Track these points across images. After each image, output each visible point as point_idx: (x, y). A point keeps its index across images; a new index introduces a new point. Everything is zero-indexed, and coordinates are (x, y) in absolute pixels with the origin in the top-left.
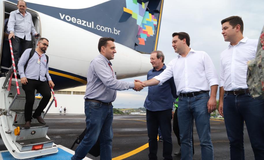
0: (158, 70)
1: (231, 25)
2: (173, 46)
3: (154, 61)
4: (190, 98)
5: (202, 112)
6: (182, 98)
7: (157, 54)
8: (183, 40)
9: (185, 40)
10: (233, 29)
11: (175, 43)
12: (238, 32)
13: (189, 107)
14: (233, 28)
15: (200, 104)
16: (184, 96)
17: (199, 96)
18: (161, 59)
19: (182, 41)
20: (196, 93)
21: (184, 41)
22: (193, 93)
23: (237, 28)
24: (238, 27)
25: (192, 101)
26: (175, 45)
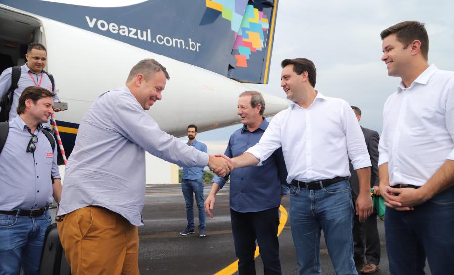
0: (251, 130)
1: (400, 41)
2: (282, 86)
3: (245, 111)
4: (314, 193)
5: (339, 219)
6: (298, 191)
7: (252, 98)
8: (302, 74)
9: (306, 74)
10: (405, 50)
11: (287, 80)
12: (415, 55)
13: (314, 210)
14: (405, 48)
15: (336, 203)
16: (301, 187)
17: (332, 188)
18: (258, 108)
19: (301, 76)
20: (327, 183)
21: (303, 78)
22: (321, 183)
23: (414, 47)
24: (417, 44)
25: (318, 197)
26: (286, 84)
